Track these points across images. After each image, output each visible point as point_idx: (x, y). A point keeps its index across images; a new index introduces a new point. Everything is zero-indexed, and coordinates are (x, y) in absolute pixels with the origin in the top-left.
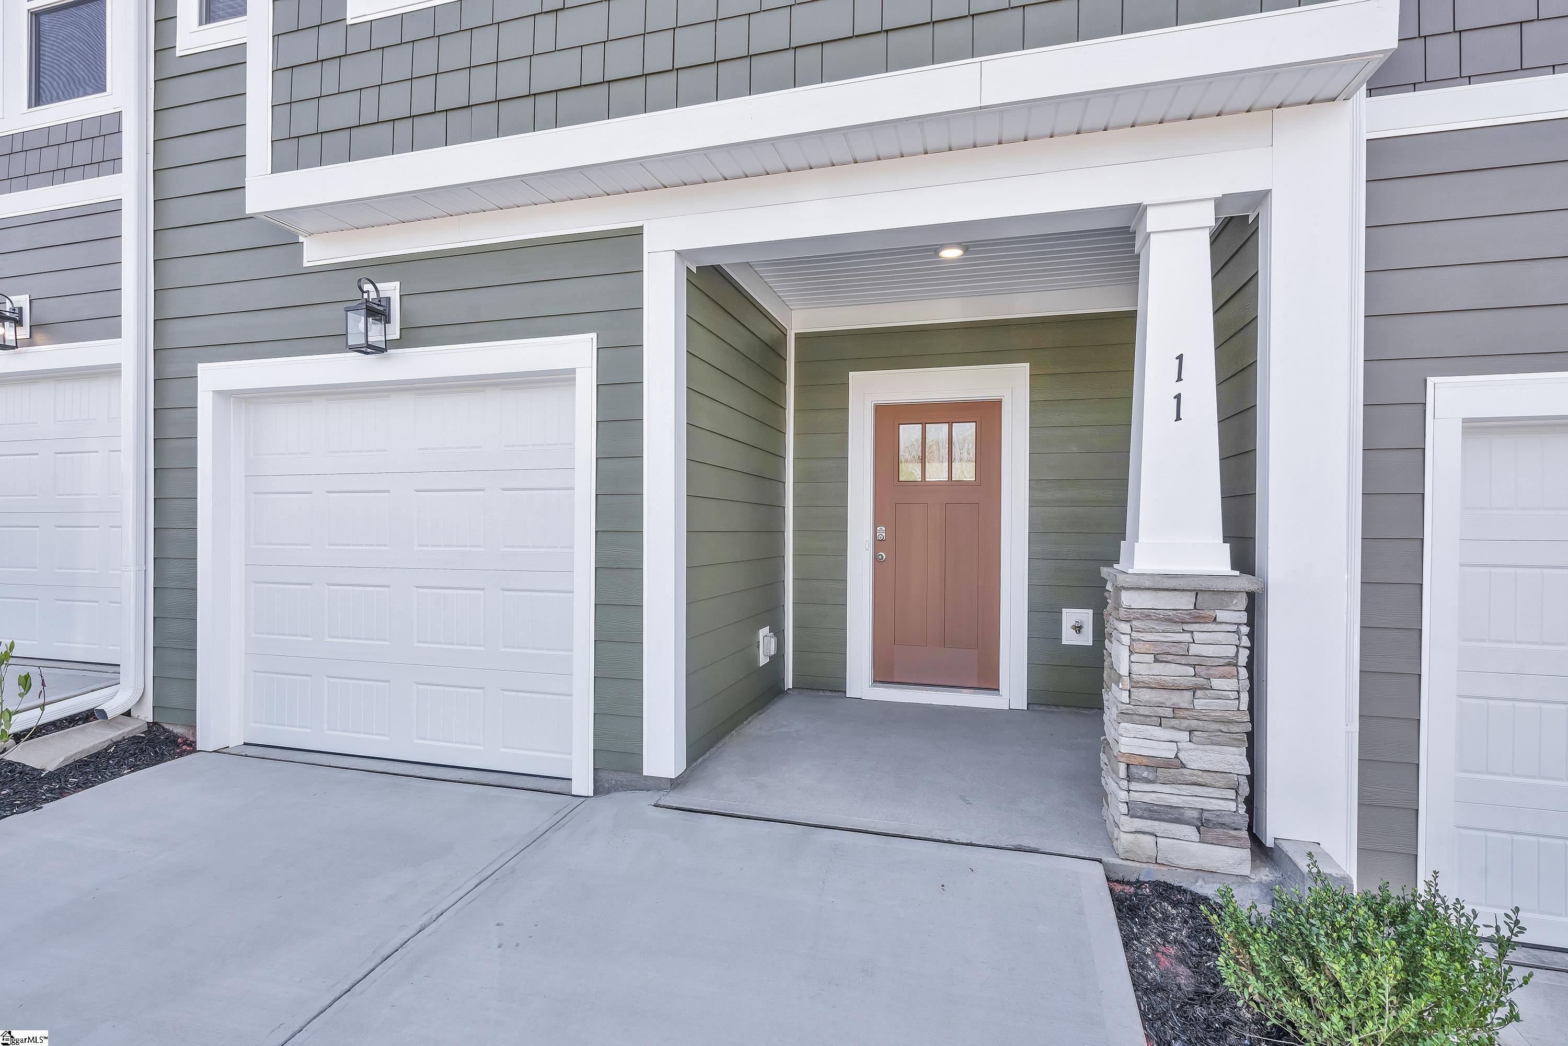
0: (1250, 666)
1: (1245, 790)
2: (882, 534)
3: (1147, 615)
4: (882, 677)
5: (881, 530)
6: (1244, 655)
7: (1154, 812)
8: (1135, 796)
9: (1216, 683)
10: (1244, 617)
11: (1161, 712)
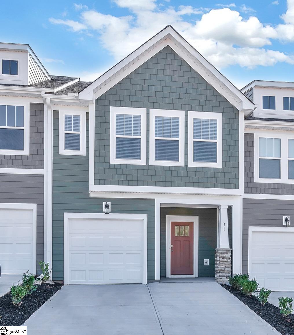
0: (231, 259)
1: (231, 272)
2: (172, 247)
3: (221, 253)
4: (172, 274)
5: (172, 245)
6: (231, 257)
7: (222, 276)
8: (220, 274)
9: (228, 261)
10: (231, 253)
11: (223, 264)
